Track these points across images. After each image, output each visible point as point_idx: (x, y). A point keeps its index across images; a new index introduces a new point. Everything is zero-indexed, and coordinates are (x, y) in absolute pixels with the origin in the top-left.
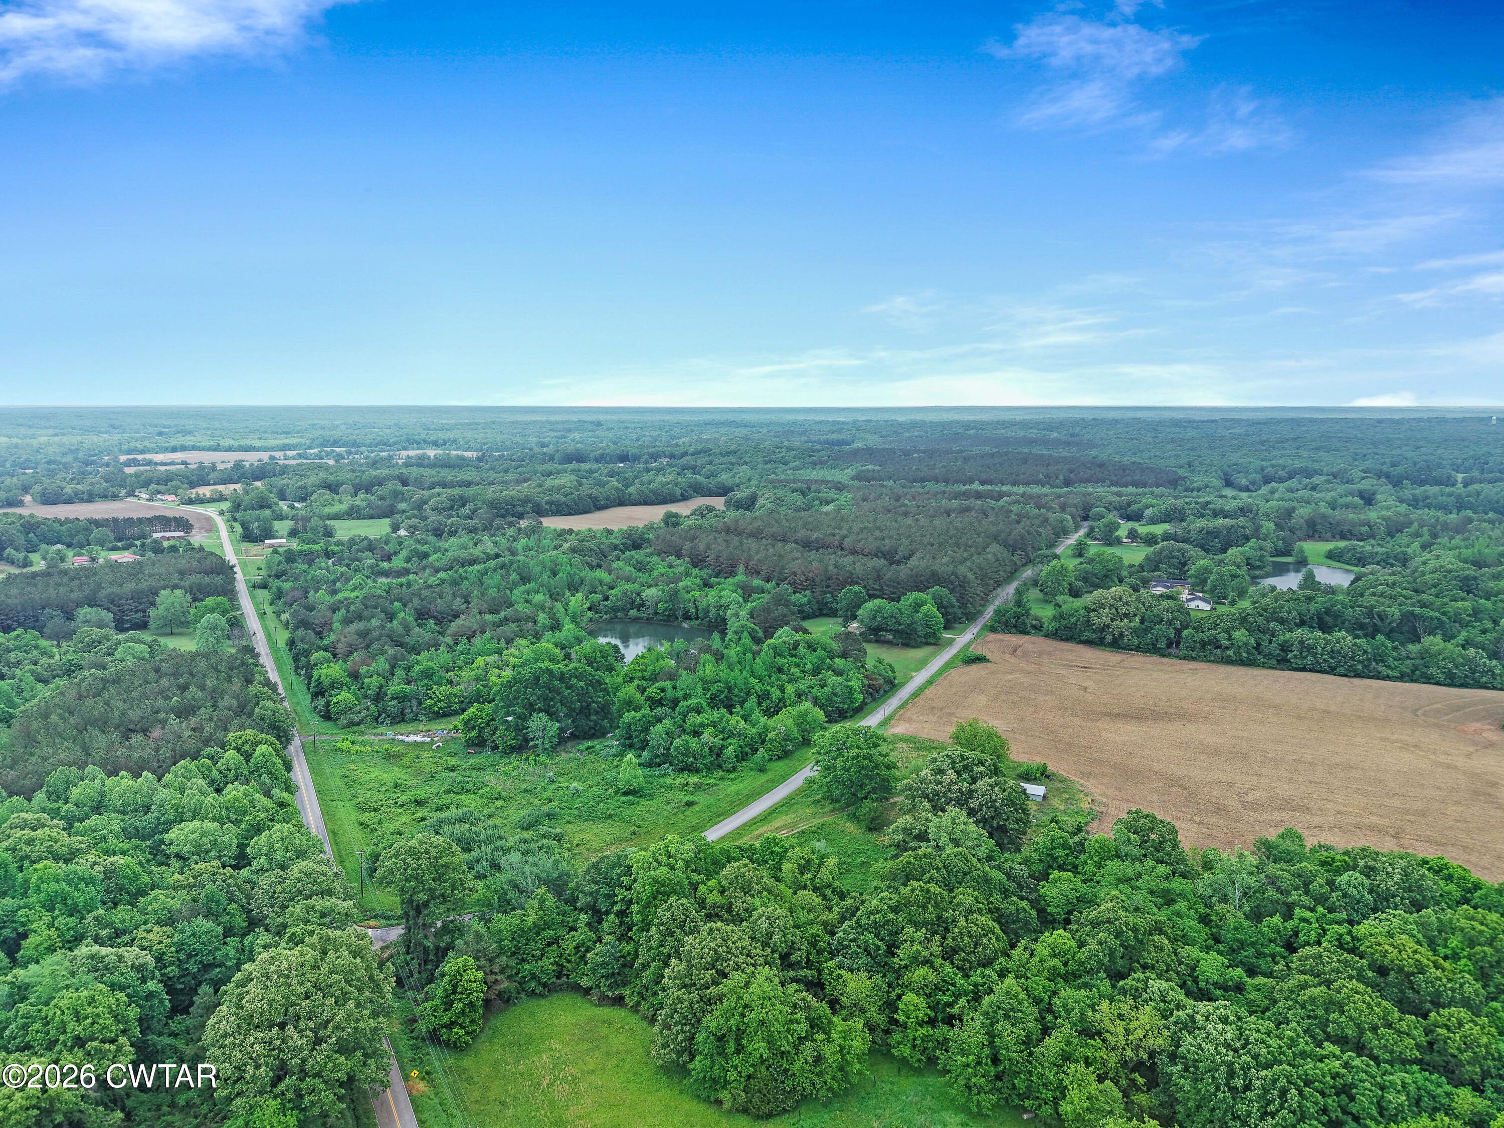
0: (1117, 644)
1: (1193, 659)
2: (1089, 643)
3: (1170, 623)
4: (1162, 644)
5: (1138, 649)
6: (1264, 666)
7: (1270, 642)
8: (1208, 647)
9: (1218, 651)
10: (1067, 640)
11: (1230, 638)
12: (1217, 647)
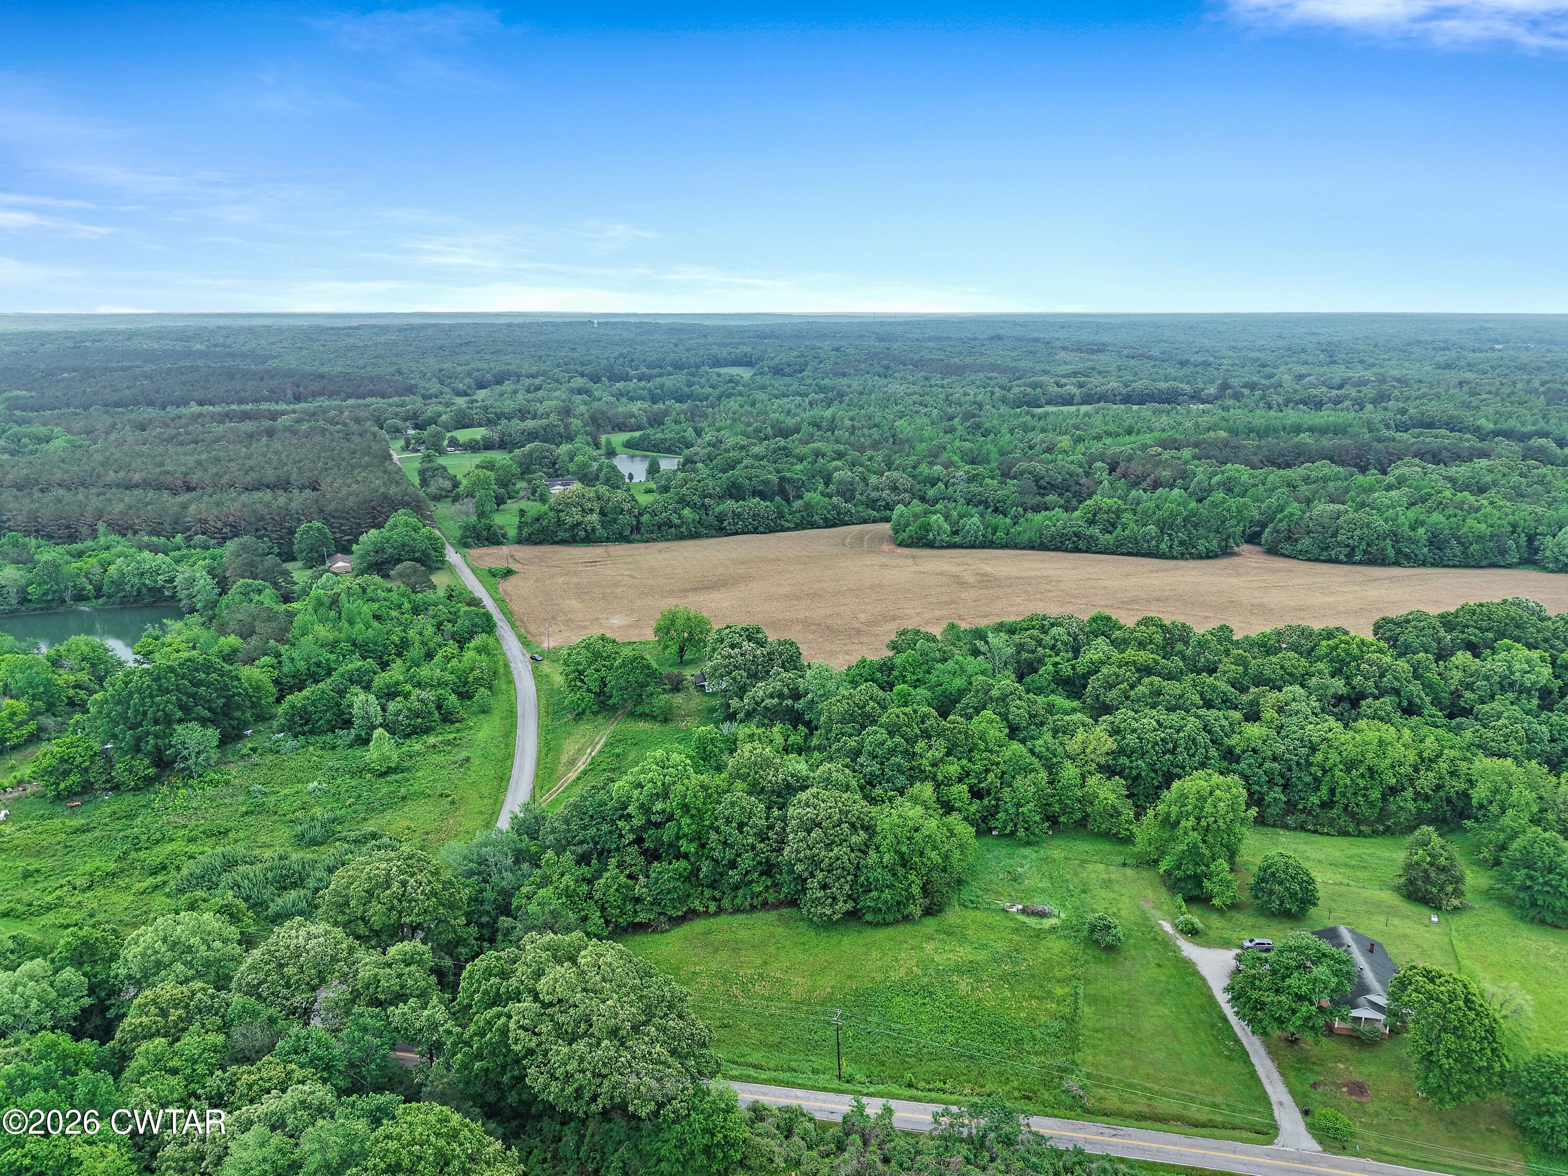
0: (590, 539)
1: (654, 540)
2: (563, 542)
3: (630, 512)
4: (627, 532)
5: (608, 540)
6: (707, 536)
7: (707, 514)
8: (663, 528)
9: (673, 530)
10: (541, 543)
11: (680, 517)
12: (671, 527)
